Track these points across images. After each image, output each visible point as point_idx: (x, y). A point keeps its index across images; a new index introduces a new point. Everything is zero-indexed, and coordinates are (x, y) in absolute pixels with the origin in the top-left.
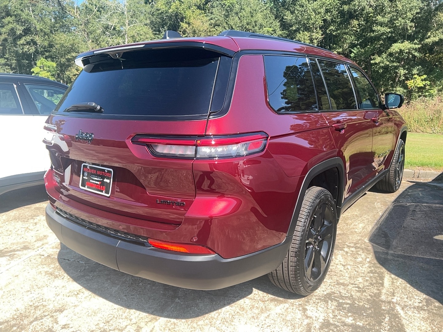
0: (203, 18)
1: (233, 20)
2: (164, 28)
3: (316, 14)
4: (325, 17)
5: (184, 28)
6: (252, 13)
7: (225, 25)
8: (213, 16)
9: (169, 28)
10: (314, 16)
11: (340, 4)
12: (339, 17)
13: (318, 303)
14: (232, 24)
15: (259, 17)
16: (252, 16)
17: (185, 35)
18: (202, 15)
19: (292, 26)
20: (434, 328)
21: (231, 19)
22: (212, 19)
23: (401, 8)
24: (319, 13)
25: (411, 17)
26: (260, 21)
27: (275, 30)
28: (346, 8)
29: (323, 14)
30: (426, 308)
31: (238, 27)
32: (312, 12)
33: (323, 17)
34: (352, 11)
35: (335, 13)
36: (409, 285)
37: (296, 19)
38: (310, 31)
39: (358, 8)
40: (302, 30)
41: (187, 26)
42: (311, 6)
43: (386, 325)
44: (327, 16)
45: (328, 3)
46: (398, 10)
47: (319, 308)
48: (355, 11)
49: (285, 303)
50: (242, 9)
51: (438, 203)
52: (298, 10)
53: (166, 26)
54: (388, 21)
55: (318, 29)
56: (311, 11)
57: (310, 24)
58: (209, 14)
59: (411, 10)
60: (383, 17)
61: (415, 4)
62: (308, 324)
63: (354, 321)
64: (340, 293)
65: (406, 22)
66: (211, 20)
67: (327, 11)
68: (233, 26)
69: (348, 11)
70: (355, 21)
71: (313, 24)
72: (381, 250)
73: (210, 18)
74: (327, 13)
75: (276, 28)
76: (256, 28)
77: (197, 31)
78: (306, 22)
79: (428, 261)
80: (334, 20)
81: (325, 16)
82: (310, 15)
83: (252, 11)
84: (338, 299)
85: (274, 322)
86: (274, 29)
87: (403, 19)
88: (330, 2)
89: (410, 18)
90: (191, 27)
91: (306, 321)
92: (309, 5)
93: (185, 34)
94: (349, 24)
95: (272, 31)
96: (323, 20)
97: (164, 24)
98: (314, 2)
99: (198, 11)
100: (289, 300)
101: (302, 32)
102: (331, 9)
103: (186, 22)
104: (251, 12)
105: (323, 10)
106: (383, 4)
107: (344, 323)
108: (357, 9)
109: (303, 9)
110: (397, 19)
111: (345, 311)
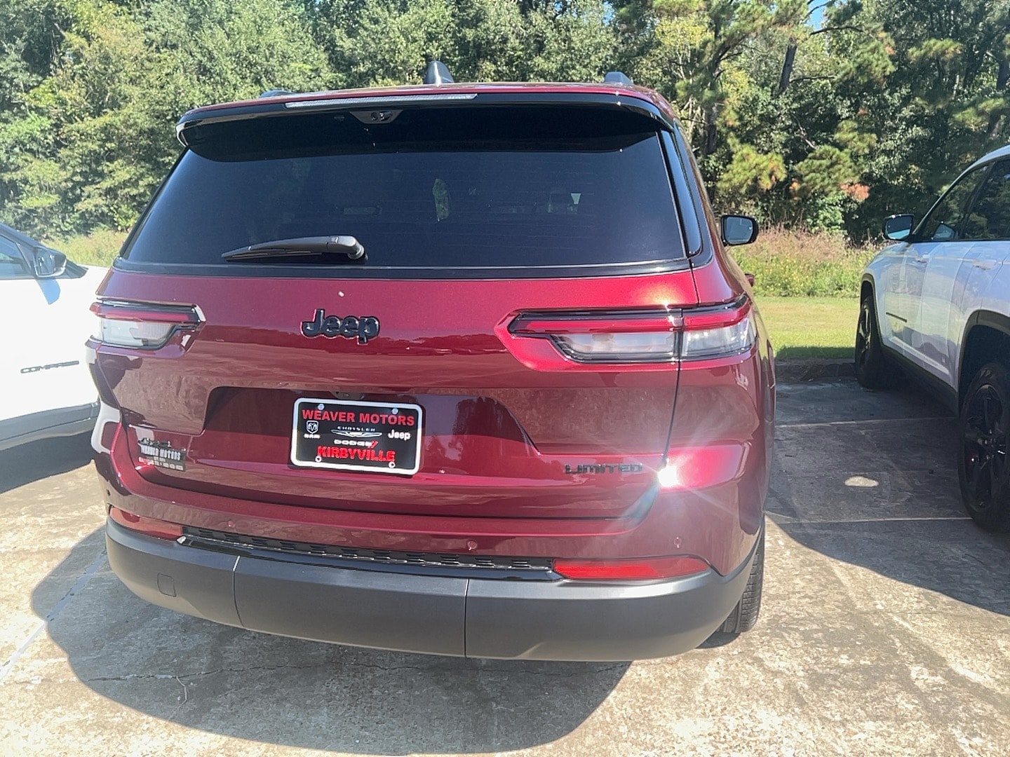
0: (126, 26)
1: (212, 36)
2: (15, 44)
3: (408, 40)
4: (428, 51)
5: (76, 46)
6: (260, 26)
7: (192, 45)
8: (152, 23)
9: (30, 43)
10: (405, 45)
11: (457, 25)
12: (457, 52)
13: (769, 642)
14: (211, 47)
15: (276, 34)
16: (260, 33)
17: (80, 66)
18: (123, 18)
19: (357, 64)
20: (973, 640)
21: (207, 33)
22: (150, 30)
23: (579, 45)
24: (415, 40)
25: (600, 64)
26: (281, 46)
27: (317, 69)
28: (470, 34)
29: (422, 43)
30: (934, 609)
31: (227, 55)
32: (398, 37)
33: (423, 50)
34: (483, 42)
35: (448, 42)
36: (879, 576)
37: (364, 48)
38: (399, 78)
39: (495, 38)
40: (380, 75)
41: (83, 41)
42: (397, 22)
43: (905, 653)
44: (431, 48)
45: (432, 20)
46: (574, 48)
47: (781, 652)
48: (489, 43)
49: (714, 656)
50: (231, 12)
51: (801, 422)
52: (366, 29)
53: (21, 37)
54: (558, 70)
55: (415, 74)
56: (398, 34)
57: (396, 61)
58: (140, 17)
59: (597, 49)
60: (547, 59)
61: (604, 39)
62: (788, 686)
63: (852, 660)
64: (788, 614)
65: (591, 74)
66: (148, 33)
67: (431, 37)
68: (215, 52)
69: (474, 40)
70: (488, 63)
71: (403, 62)
72: (787, 520)
73: (143, 27)
74: (431, 41)
75: (321, 66)
76: (273, 61)
77: (114, 58)
78: (387, 57)
79: (871, 527)
80: (447, 57)
81: (427, 48)
82: (394, 42)
83: (258, 20)
84: (795, 627)
85: (726, 700)
86: (315, 68)
87: (585, 67)
88: (436, 17)
89: (597, 67)
90: (95, 45)
91: (779, 682)
92: (392, 20)
93: (80, 62)
94: (476, 68)
95: (312, 70)
96: (423, 56)
97: (14, 32)
98: (400, 14)
99: (111, 5)
100: (715, 649)
101: (381, 80)
102: (439, 33)
103: (78, 32)
104: (255, 22)
105: (420, 34)
106: (543, 33)
107: (840, 667)
108: (493, 40)
109: (379, 29)
110: (574, 68)
111: (824, 645)
